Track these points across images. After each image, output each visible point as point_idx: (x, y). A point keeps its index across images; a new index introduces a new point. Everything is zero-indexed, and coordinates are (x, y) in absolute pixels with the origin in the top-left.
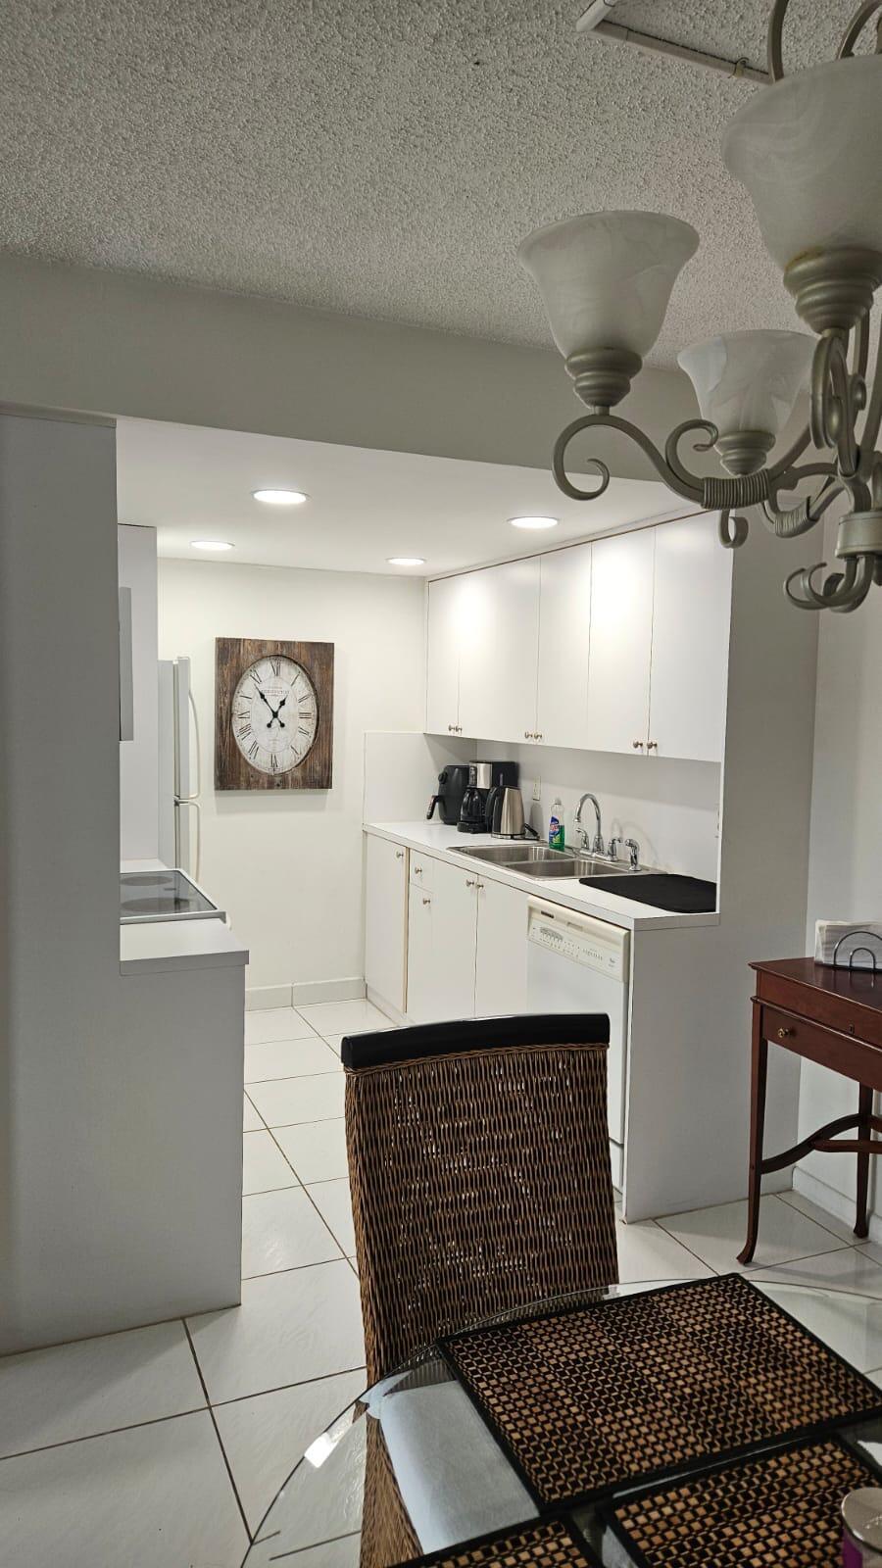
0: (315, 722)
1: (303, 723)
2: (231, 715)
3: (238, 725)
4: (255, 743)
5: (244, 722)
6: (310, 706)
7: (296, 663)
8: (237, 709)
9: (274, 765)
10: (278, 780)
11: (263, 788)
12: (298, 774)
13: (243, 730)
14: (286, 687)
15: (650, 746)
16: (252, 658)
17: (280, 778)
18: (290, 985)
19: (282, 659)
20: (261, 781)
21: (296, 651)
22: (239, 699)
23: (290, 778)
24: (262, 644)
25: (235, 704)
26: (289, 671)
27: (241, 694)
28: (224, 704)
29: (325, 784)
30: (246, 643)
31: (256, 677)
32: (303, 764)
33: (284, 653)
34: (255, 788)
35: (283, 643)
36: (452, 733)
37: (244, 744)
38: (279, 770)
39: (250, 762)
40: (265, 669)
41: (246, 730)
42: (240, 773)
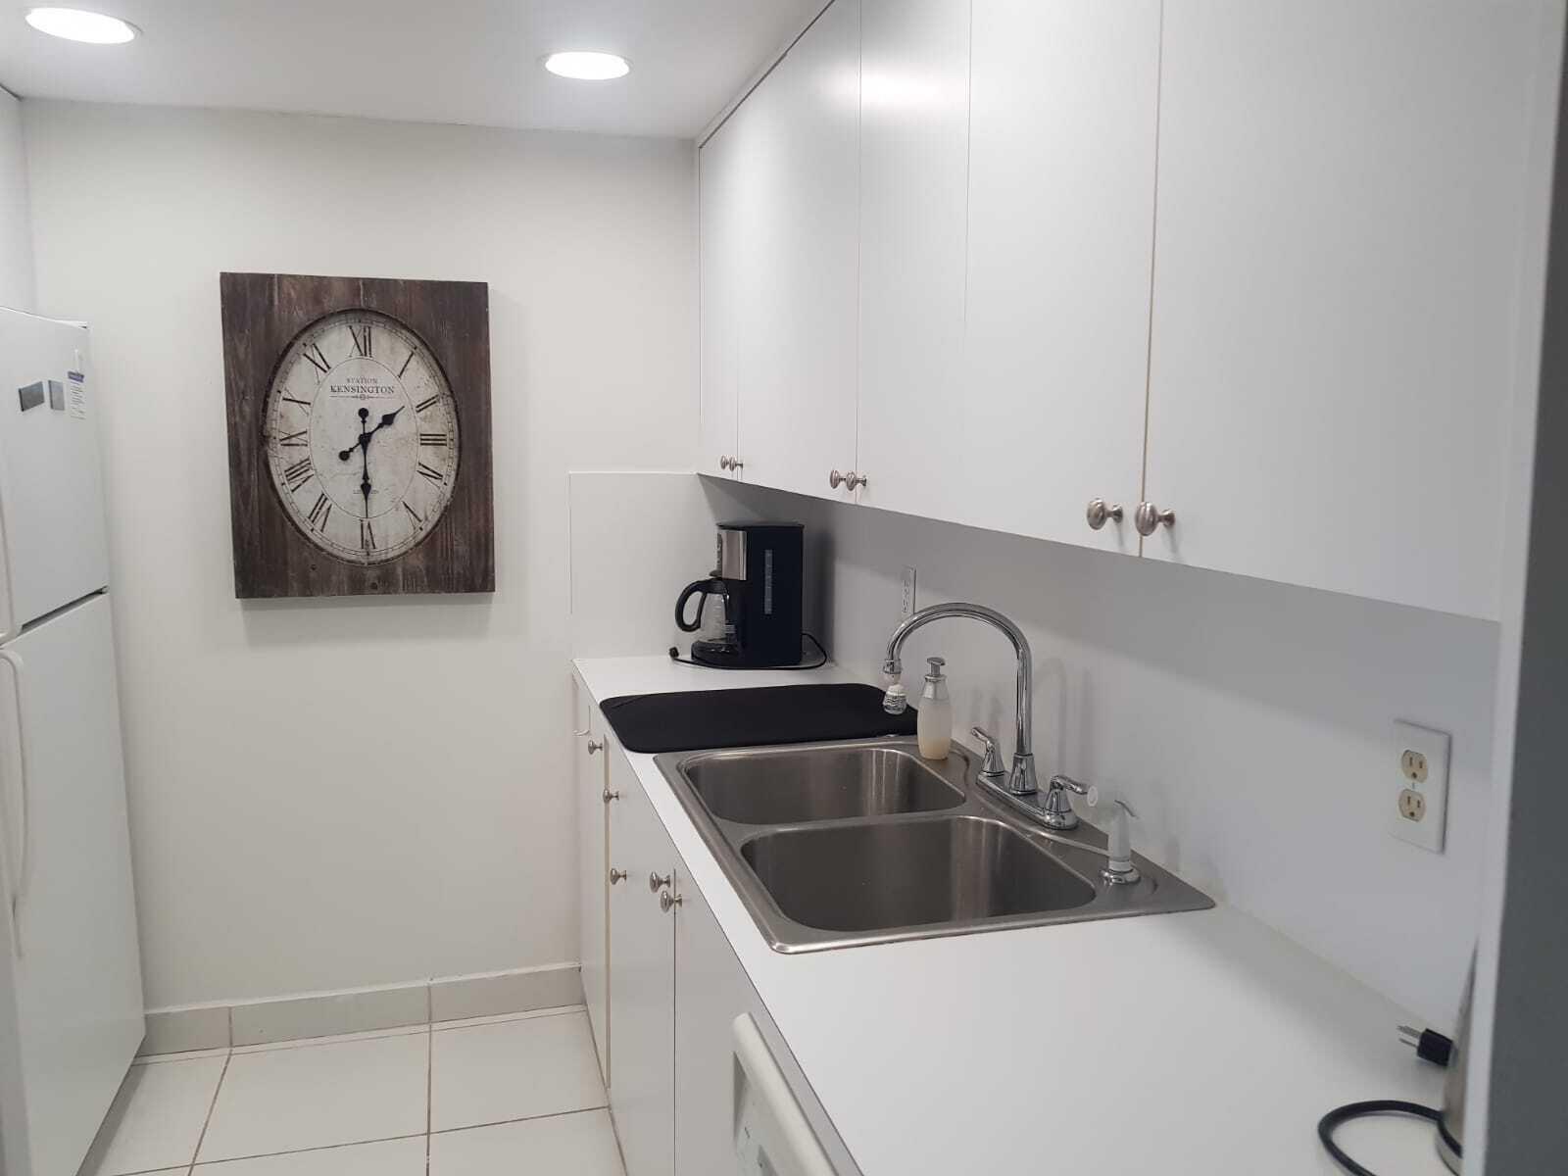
0: (455, 453)
1: (429, 456)
2: (263, 439)
3: (281, 461)
4: (323, 499)
5: (297, 455)
6: (440, 420)
7: (405, 327)
8: (277, 427)
9: (367, 544)
10: (371, 575)
11: (340, 593)
12: (418, 562)
13: (292, 473)
14: (386, 379)
15: (1148, 523)
16: (300, 316)
17: (378, 572)
18: (423, 983)
19: (374, 318)
20: (334, 578)
21: (400, 299)
22: (281, 406)
23: (399, 571)
24: (317, 287)
25: (273, 415)
26: (391, 348)
27: (284, 394)
28: (243, 417)
29: (479, 581)
30: (285, 282)
31: (318, 360)
32: (430, 543)
33: (374, 305)
34: (322, 592)
35: (370, 283)
36: (727, 474)
37: (300, 501)
38: (376, 557)
39: (315, 537)
40: (337, 342)
41: (299, 471)
42: (285, 563)
